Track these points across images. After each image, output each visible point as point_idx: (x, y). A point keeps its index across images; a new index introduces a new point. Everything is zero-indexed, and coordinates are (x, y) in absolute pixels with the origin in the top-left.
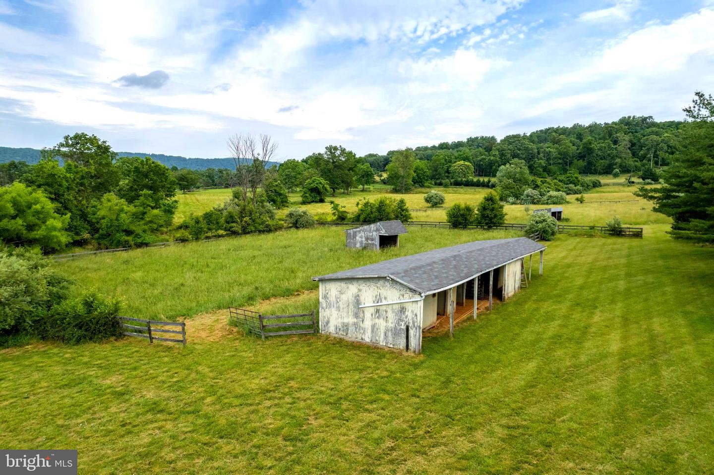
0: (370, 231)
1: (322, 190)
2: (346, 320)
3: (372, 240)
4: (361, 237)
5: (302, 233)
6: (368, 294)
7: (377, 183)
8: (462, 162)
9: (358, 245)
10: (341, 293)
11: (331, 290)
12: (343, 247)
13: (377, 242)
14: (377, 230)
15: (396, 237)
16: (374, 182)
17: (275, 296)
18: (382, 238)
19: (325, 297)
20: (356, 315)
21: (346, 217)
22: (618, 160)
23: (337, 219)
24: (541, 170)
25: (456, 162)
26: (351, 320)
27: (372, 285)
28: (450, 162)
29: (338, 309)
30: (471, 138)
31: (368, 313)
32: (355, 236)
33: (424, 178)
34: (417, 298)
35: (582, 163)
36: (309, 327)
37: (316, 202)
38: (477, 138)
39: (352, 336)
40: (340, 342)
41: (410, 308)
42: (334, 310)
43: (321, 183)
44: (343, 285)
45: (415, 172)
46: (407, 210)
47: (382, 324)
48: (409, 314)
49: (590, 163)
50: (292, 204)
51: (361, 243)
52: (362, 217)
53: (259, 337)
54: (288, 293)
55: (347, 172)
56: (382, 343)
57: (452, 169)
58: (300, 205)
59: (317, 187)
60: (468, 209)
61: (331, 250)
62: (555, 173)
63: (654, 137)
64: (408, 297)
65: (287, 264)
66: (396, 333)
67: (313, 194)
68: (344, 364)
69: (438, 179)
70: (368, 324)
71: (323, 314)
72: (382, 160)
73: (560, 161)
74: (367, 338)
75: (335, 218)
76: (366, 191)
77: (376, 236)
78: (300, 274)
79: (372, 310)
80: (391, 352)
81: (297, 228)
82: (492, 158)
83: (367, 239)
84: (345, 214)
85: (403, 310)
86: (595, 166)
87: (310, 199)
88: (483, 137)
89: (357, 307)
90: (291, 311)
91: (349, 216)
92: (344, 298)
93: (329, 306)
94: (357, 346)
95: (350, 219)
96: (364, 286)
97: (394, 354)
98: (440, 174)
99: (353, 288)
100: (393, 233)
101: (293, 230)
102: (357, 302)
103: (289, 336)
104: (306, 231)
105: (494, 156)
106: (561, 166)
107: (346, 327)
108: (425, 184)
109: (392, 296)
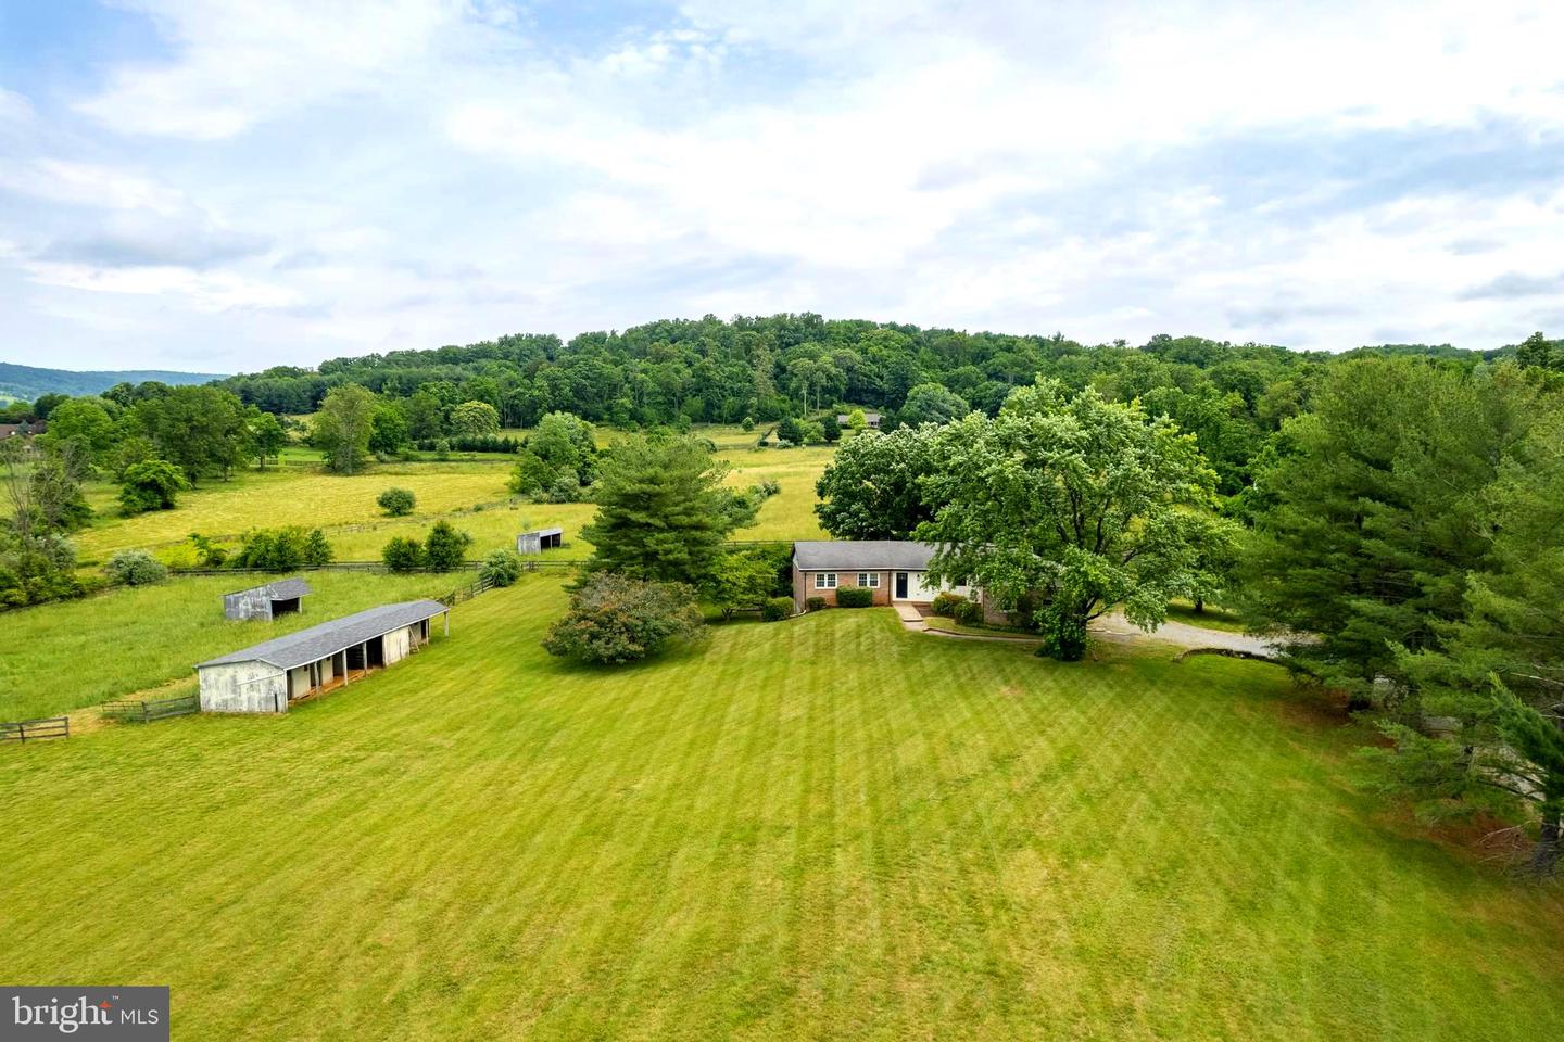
0: (258, 596)
1: (166, 485)
2: (225, 697)
3: (262, 607)
4: (246, 604)
5: (144, 594)
6: (243, 674)
7: (295, 444)
8: (474, 403)
9: (242, 615)
10: (220, 675)
11: (212, 673)
12: (219, 618)
13: (269, 609)
14: (268, 594)
15: (297, 599)
16: (287, 443)
17: (140, 689)
18: (274, 603)
19: (205, 680)
20: (234, 692)
21: (223, 558)
22: (754, 400)
23: (207, 563)
24: (626, 416)
25: (463, 401)
26: (229, 696)
27: (246, 667)
28: (452, 401)
29: (218, 688)
30: (506, 337)
31: (244, 689)
32: (236, 603)
33: (395, 437)
34: (281, 672)
35: (697, 403)
36: (191, 707)
37: (154, 509)
38: (519, 337)
39: (232, 708)
40: (221, 715)
41: (276, 680)
42: (214, 691)
43: (163, 472)
44: (220, 668)
45: (375, 426)
46: (325, 545)
47: (255, 695)
48: (276, 685)
49: (709, 405)
50: (98, 517)
51: (247, 611)
52: (251, 559)
53: (143, 722)
54: (157, 684)
55: (220, 437)
56: (257, 710)
57: (453, 416)
58: (120, 521)
59: (154, 480)
60: (412, 545)
61: (202, 625)
62: (651, 422)
63: (806, 362)
64: (275, 672)
65: (143, 651)
66: (267, 700)
67: (145, 495)
68: (226, 726)
69: (426, 437)
70: (244, 697)
71: (203, 695)
72: (308, 387)
73: (660, 399)
74: (244, 708)
75: (203, 559)
76: (268, 470)
77: (267, 601)
78: (165, 663)
79: (247, 686)
80: (264, 714)
81: (132, 584)
82: (536, 393)
83: (254, 606)
84: (220, 555)
85: (271, 683)
86: (719, 408)
87: (141, 504)
88: (531, 336)
89: (235, 686)
90: (171, 697)
91: (228, 557)
92: (222, 679)
93: (209, 687)
94: (238, 715)
95: (231, 561)
96: (238, 668)
97: (266, 715)
98: (430, 427)
99: (230, 671)
100: (290, 596)
101: (125, 588)
102: (234, 680)
103: (172, 717)
104: (153, 589)
105: (540, 388)
106: (663, 407)
107: (225, 702)
108: (400, 450)
109: (262, 673)
